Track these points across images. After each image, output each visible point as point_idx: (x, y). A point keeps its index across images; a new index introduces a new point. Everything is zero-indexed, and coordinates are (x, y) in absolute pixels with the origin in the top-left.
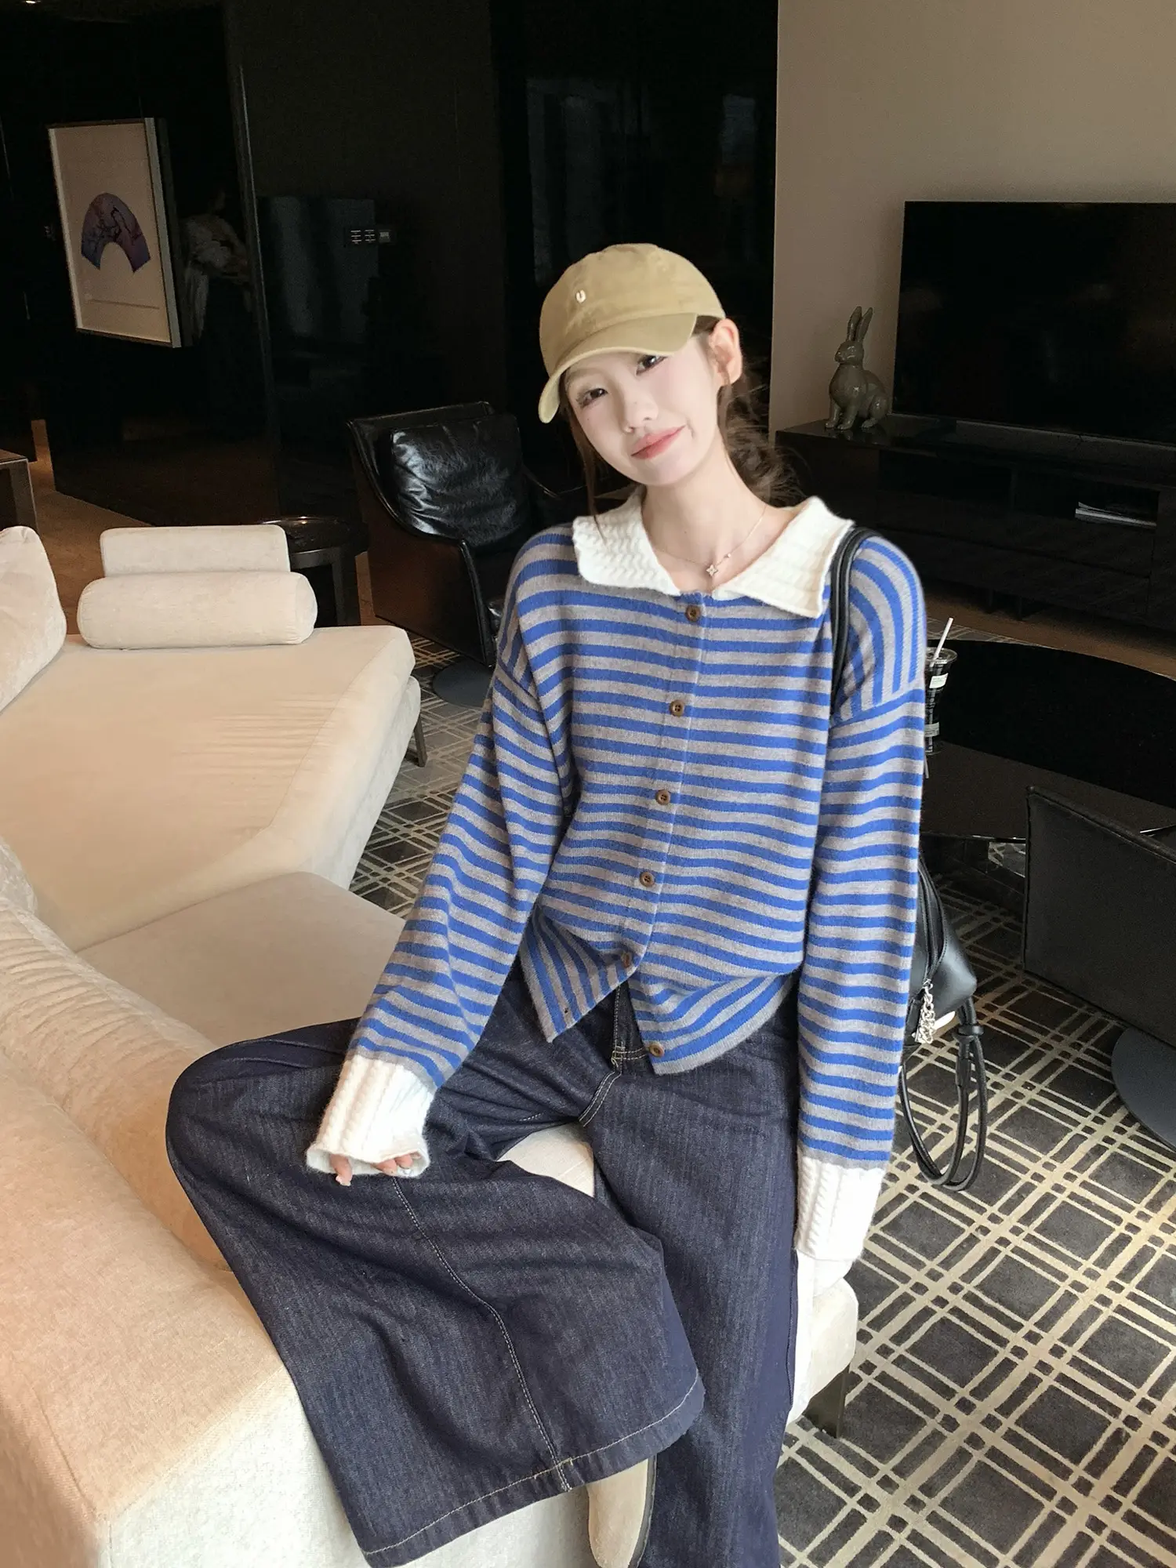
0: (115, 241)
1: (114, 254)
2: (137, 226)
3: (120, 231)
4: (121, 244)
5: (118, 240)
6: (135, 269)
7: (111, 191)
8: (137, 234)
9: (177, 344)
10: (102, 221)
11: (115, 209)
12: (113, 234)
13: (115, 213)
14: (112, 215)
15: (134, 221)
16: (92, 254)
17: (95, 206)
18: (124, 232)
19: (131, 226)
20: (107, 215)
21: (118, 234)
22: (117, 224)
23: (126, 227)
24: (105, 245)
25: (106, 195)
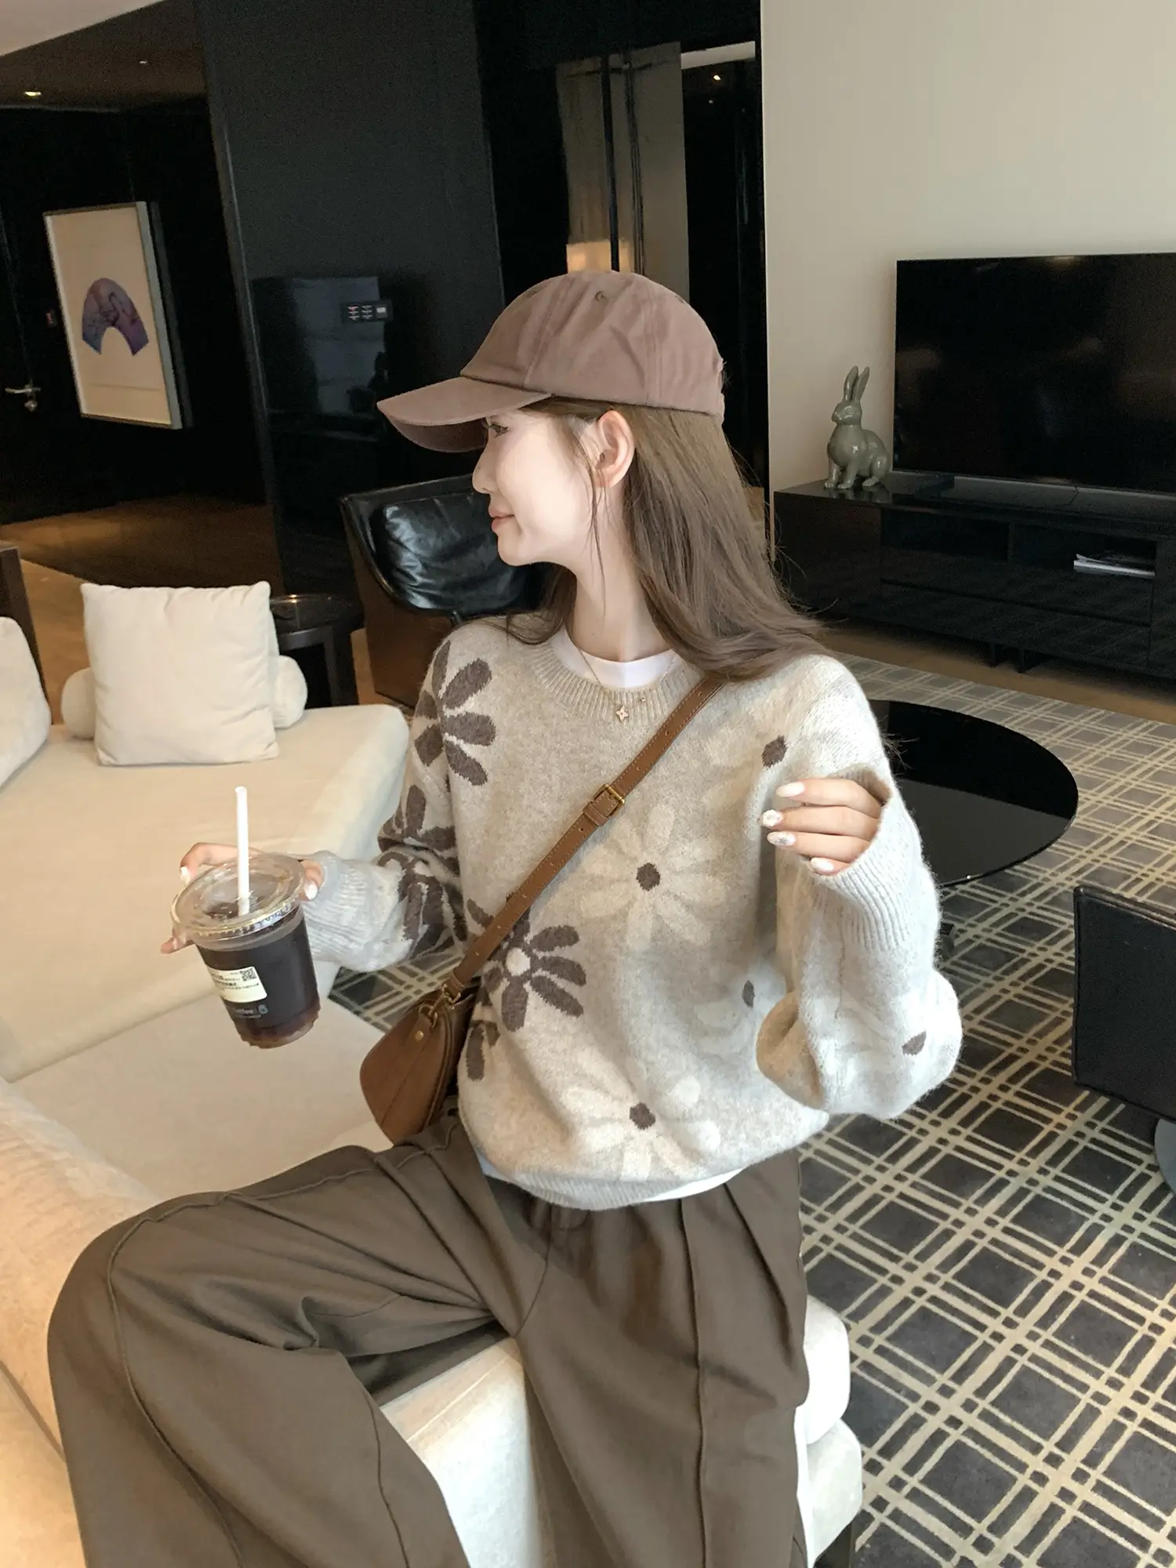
0: (113, 324)
1: (113, 337)
2: (134, 311)
3: (118, 314)
4: (120, 329)
5: (118, 322)
6: (134, 352)
7: (107, 277)
8: (135, 320)
9: (178, 426)
10: (101, 307)
11: (113, 295)
12: (111, 318)
13: (113, 298)
14: (110, 300)
15: (132, 305)
16: (92, 338)
17: (94, 291)
18: (122, 316)
19: (128, 311)
20: (105, 300)
21: (116, 319)
22: (115, 309)
23: (124, 311)
24: (104, 330)
25: (103, 280)
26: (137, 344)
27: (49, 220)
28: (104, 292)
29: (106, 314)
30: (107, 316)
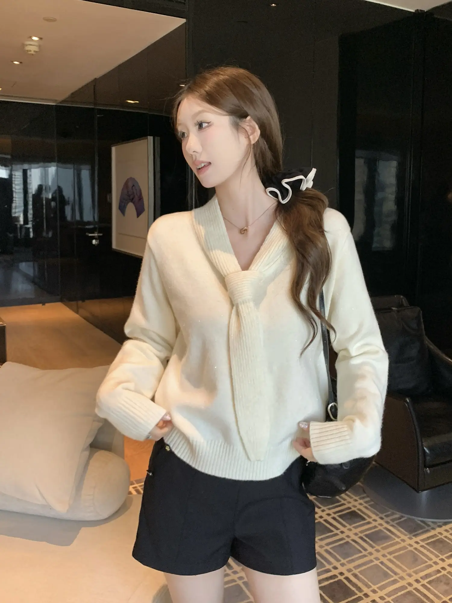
0: (132, 200)
1: (131, 208)
2: (141, 194)
3: (134, 196)
4: (134, 203)
5: (134, 200)
6: (138, 215)
7: (133, 177)
8: (141, 198)
10: (128, 192)
11: (133, 185)
12: (131, 197)
13: (134, 187)
14: (132, 189)
15: (140, 191)
16: (122, 209)
17: (126, 185)
18: (136, 197)
19: (138, 194)
20: (130, 189)
21: (133, 199)
22: (133, 193)
23: (137, 194)
24: (128, 204)
25: (131, 178)
26: (140, 211)
27: (114, 149)
28: (130, 184)
29: (129, 196)
30: (130, 197)
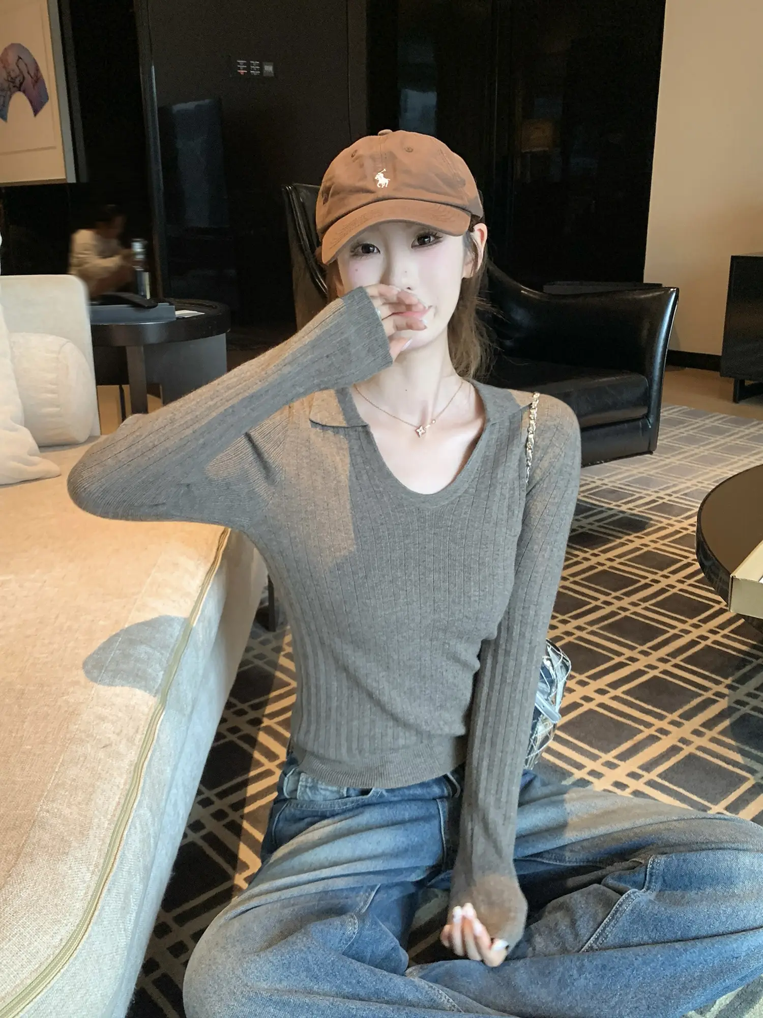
0: (20, 90)
1: (19, 102)
2: (37, 69)
3: (24, 78)
4: (24, 92)
5: (22, 89)
6: (36, 112)
8: (38, 79)
9: (72, 179)
10: (9, 74)
11: (20, 58)
12: (17, 82)
20: (12, 65)
21: (21, 84)
22: (21, 72)
23: (28, 73)
24: (10, 97)
25: (13, 45)
30: (13, 82)
